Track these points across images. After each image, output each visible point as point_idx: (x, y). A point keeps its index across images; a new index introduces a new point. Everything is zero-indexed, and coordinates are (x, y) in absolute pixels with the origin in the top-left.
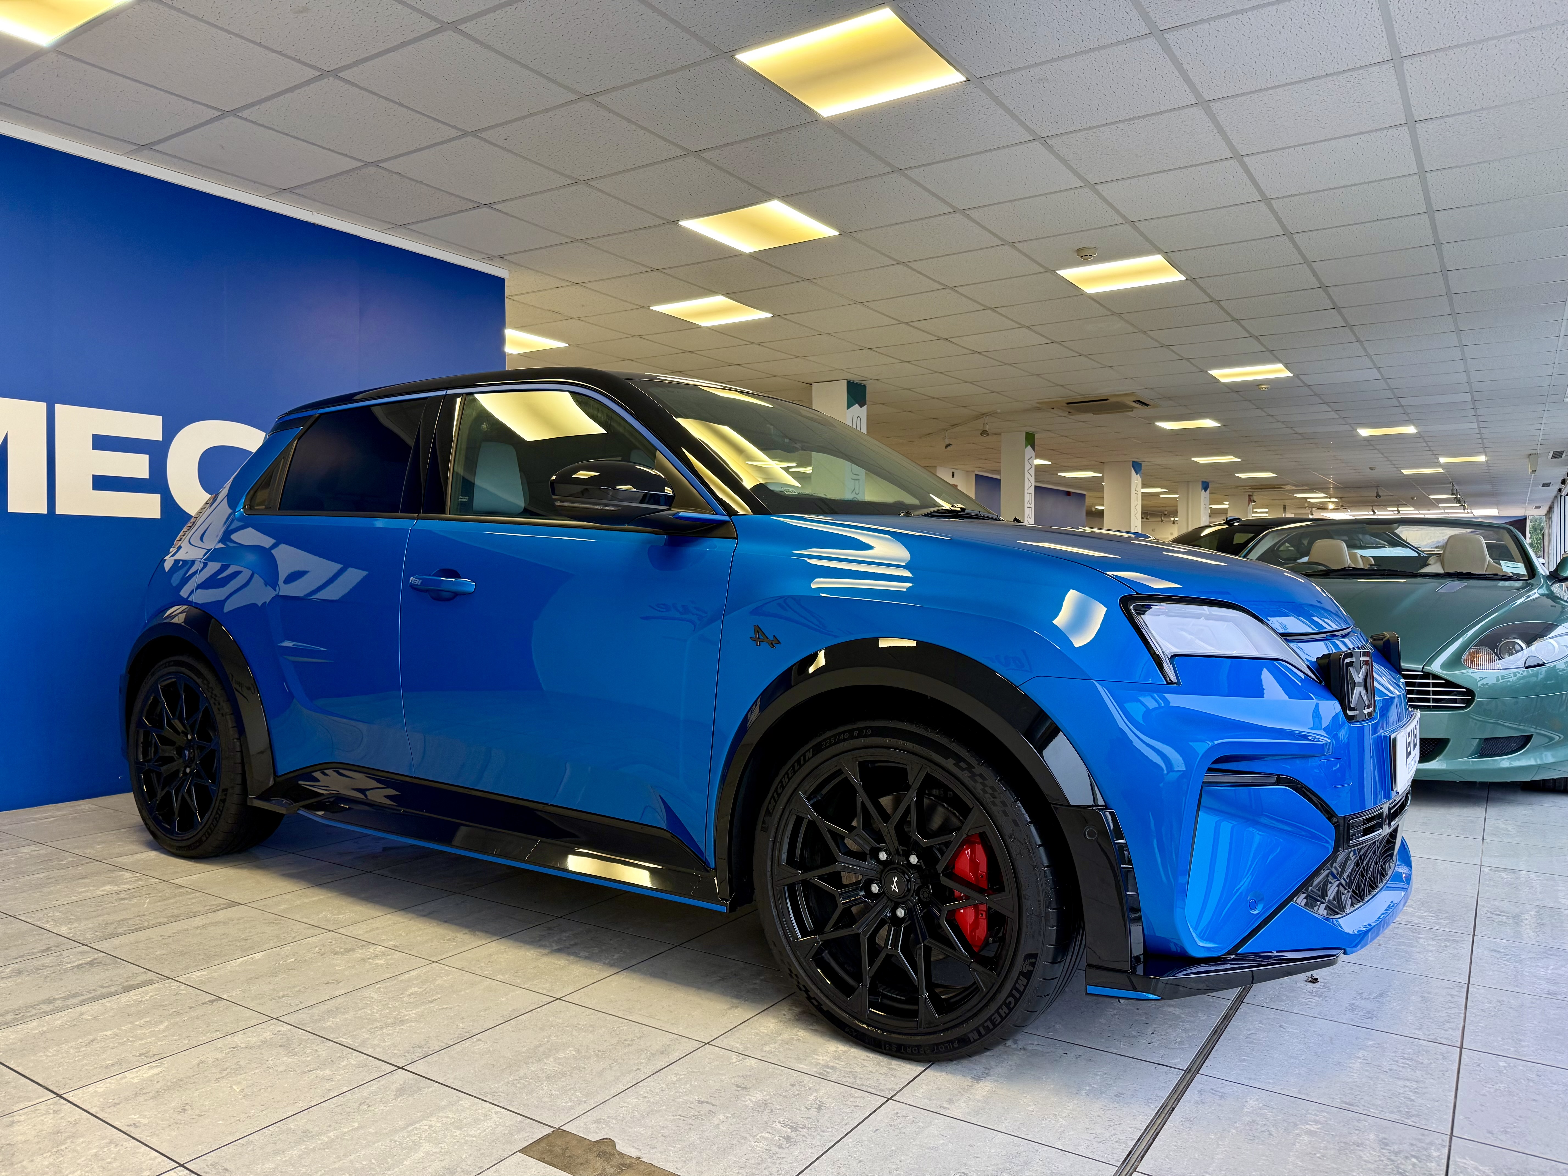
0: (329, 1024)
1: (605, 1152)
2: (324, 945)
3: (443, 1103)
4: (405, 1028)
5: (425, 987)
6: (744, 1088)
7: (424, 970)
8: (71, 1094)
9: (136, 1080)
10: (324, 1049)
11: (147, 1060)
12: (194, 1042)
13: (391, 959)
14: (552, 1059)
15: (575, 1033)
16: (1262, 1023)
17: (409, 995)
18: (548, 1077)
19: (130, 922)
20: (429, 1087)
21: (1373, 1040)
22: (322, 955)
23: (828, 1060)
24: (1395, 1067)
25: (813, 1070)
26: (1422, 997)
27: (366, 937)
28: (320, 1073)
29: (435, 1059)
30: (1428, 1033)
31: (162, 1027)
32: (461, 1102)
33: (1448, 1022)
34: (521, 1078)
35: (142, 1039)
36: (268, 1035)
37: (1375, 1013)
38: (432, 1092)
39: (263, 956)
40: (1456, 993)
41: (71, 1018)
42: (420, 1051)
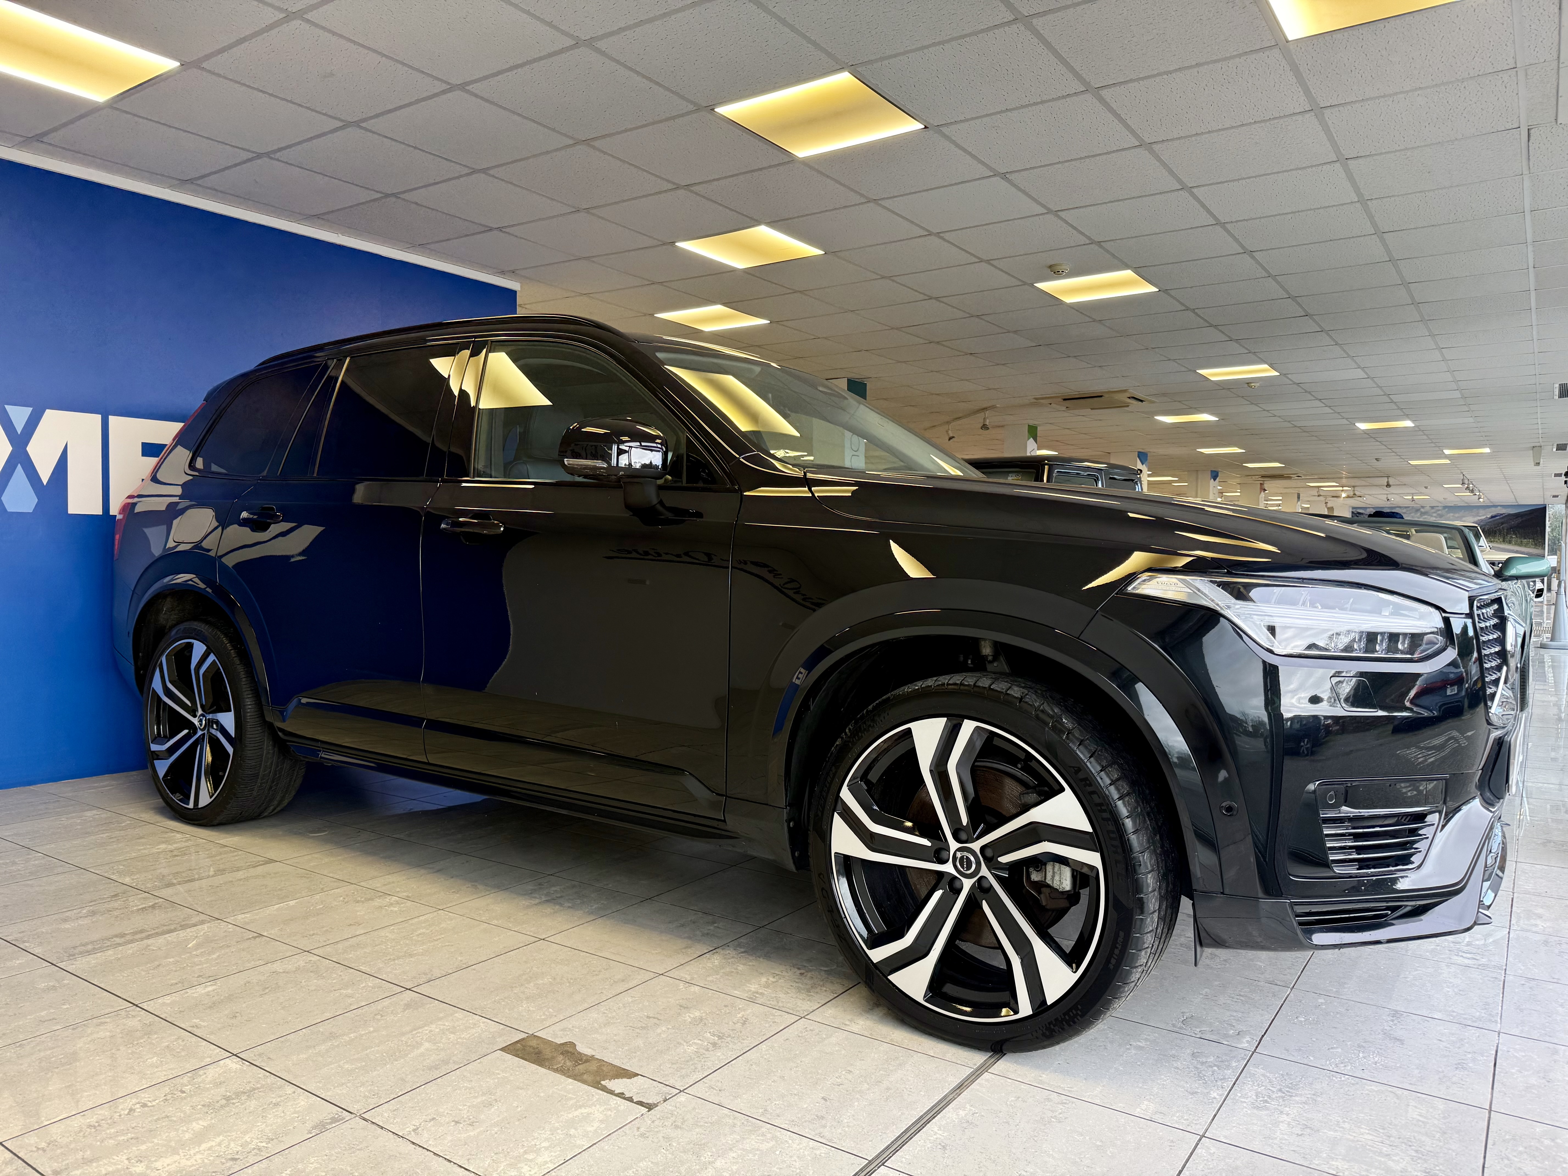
0: (351, 956)
1: (568, 1052)
2: (347, 895)
3: (441, 1015)
4: (413, 960)
5: (431, 929)
6: (685, 1008)
7: (431, 916)
8: (145, 1004)
9: (195, 995)
10: (347, 975)
11: (204, 981)
12: (242, 968)
13: (403, 907)
14: (532, 984)
15: (553, 965)
17: (418, 935)
18: (527, 998)
19: (184, 875)
20: (431, 1004)
22: (346, 903)
24: (1228, 1002)
25: (745, 996)
27: (383, 889)
28: (343, 991)
29: (436, 983)
32: (455, 1015)
33: (1290, 969)
34: (505, 998)
35: (199, 965)
36: (302, 963)
38: (433, 1007)
39: (296, 903)
41: (140, 948)
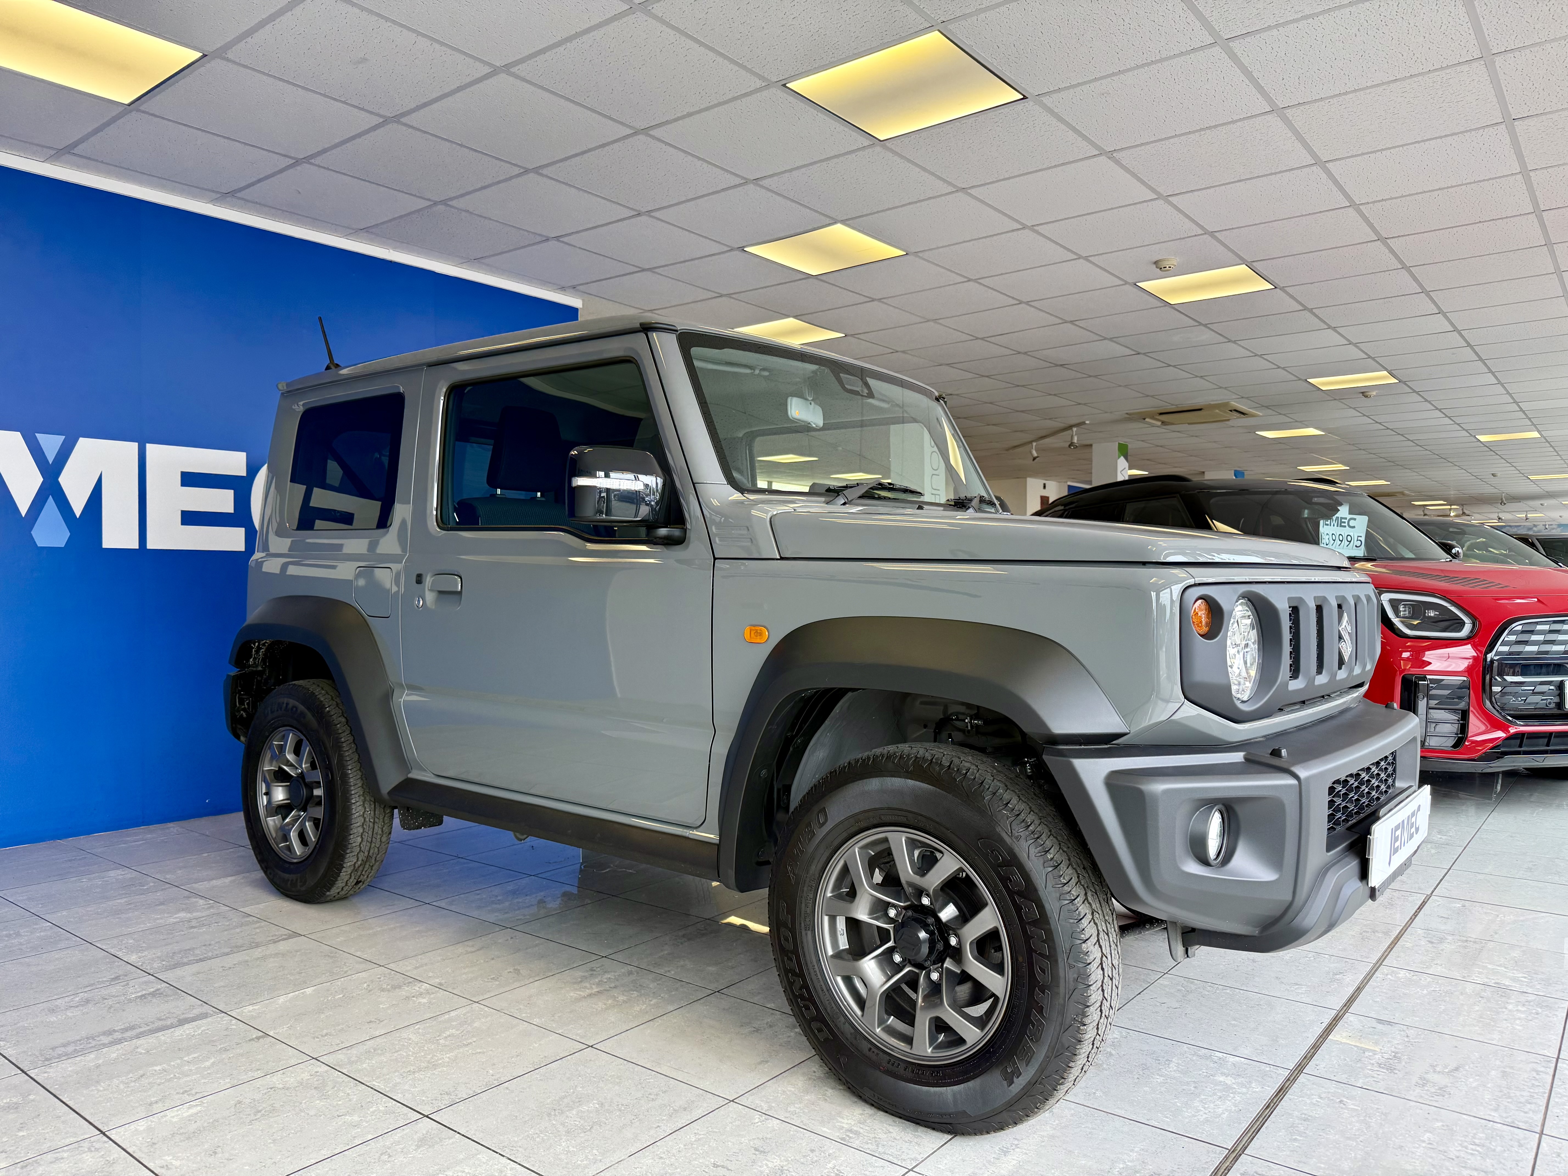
0: (364, 1066)
2: (372, 981)
3: (462, 1156)
4: (437, 1073)
5: (462, 1029)
6: (762, 1152)
7: (465, 1010)
8: (113, 1132)
9: (175, 1120)
10: (357, 1093)
11: (190, 1098)
12: (235, 1081)
13: (434, 998)
14: (574, 1112)
15: (601, 1084)
16: (1321, 1098)
17: (446, 1037)
18: (568, 1132)
19: (197, 952)
20: (450, 1138)
21: (1442, 1121)
22: (370, 991)
23: (853, 1123)
24: (1462, 1154)
25: (835, 1135)
26: (1504, 1072)
27: (414, 974)
28: (348, 1118)
29: (460, 1108)
30: (1504, 1115)
31: (208, 1064)
32: (478, 1156)
33: (1530, 1103)
34: (541, 1132)
35: (188, 1076)
36: (306, 1076)
37: (1448, 1090)
38: (453, 1143)
39: (314, 991)
40: (1543, 1069)
41: (126, 1051)
42: (447, 1098)
